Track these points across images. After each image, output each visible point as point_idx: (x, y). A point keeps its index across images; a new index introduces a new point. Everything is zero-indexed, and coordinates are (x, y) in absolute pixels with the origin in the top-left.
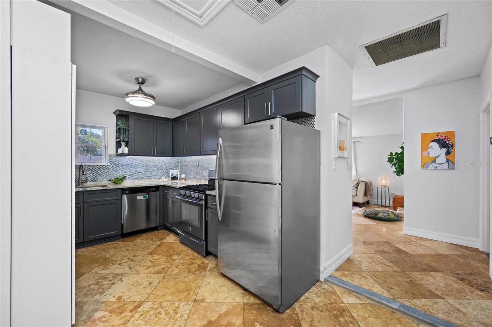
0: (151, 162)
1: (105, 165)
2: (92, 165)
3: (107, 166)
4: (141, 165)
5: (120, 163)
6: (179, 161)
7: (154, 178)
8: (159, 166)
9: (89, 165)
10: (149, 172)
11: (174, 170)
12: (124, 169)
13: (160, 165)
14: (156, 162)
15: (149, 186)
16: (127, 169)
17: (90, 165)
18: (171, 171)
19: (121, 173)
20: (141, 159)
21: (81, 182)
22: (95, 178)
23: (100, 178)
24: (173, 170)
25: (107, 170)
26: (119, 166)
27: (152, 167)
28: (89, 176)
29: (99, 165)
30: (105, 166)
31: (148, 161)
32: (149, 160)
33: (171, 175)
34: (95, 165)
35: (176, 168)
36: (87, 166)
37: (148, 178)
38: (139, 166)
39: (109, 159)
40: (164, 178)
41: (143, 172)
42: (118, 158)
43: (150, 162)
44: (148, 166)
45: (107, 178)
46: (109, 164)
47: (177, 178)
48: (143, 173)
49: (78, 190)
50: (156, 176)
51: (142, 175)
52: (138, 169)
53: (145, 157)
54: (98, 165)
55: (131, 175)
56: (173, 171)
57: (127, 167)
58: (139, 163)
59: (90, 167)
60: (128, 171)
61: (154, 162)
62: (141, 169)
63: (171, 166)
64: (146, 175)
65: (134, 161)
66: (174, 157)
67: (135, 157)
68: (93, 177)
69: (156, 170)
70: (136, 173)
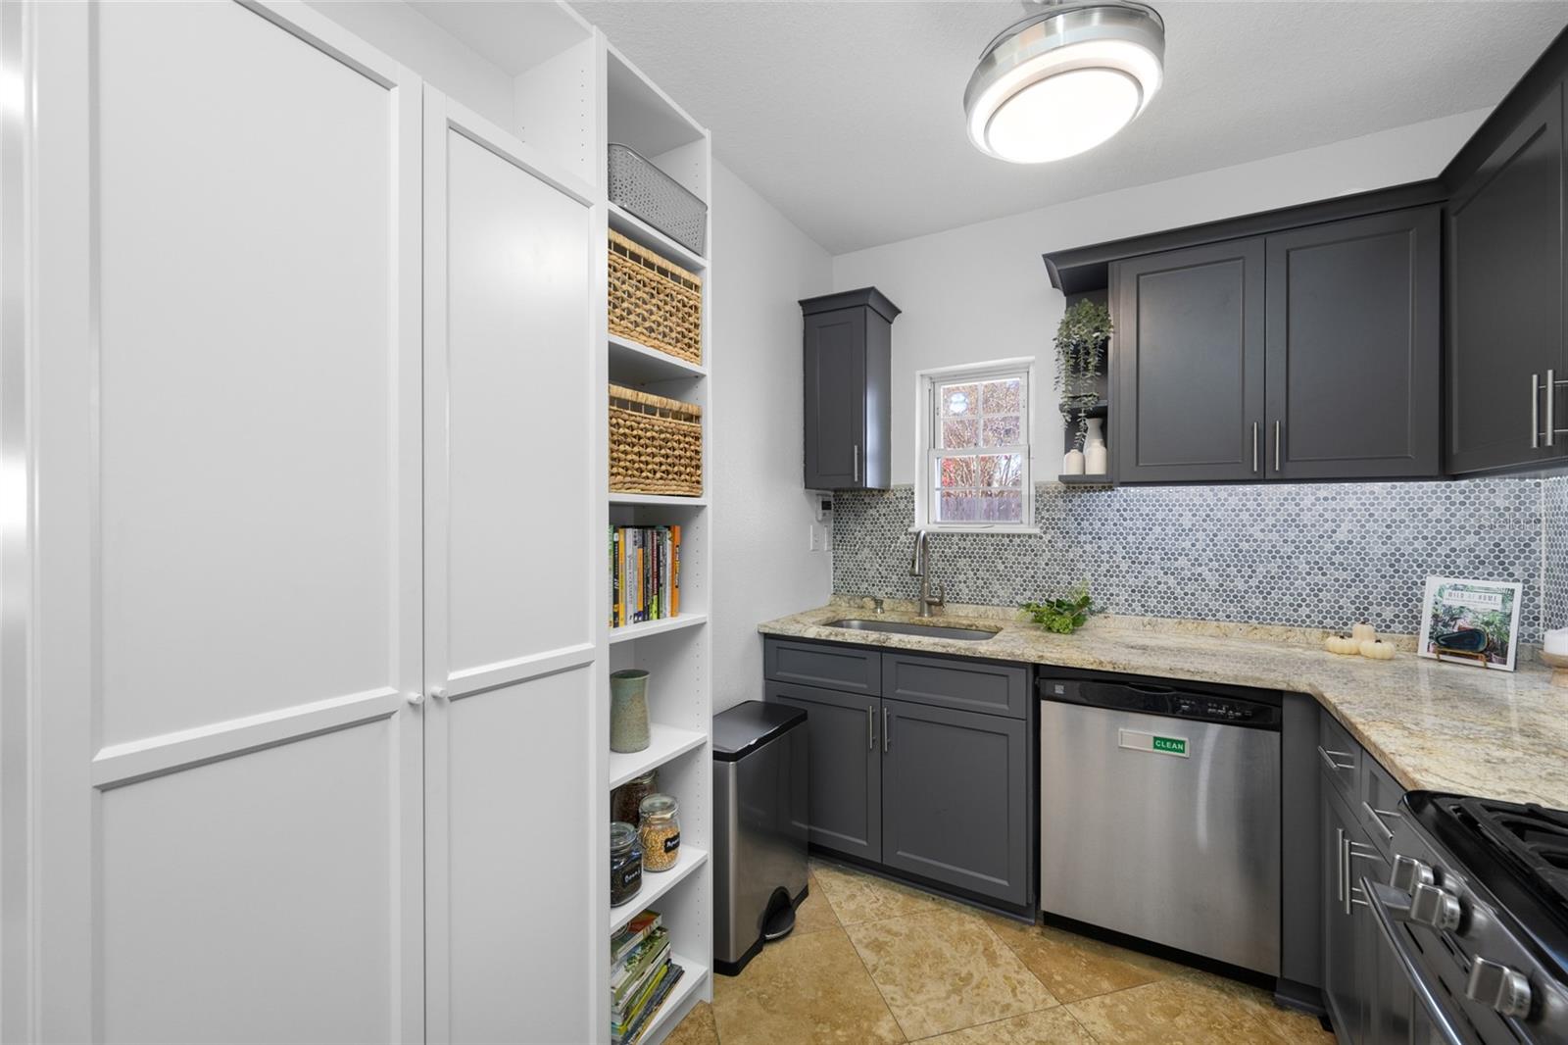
0: (1270, 520)
1: (1019, 536)
2: (972, 535)
3: (1030, 536)
4: (1201, 535)
5: (1085, 524)
6: (1541, 508)
7: (1291, 623)
8: (1329, 547)
9: (962, 536)
10: (1253, 582)
11: (1470, 582)
12: (1105, 557)
13: (1341, 535)
14: (1307, 518)
15: (1197, 678)
16: (1118, 558)
17: (967, 535)
18: (1434, 583)
19: (1088, 575)
20: (1198, 501)
21: (930, 604)
22: (985, 592)
23: (1001, 593)
24: (1460, 581)
25: (1027, 559)
26: (1082, 538)
27: (1274, 553)
28: (962, 577)
29: (998, 535)
30: (1019, 541)
31: (1244, 516)
32: (1251, 505)
33: (1435, 616)
34: (982, 534)
35: (1497, 563)
36: (955, 539)
37: (1247, 616)
38: (1187, 544)
39: (1037, 509)
40: (1368, 628)
41: (1213, 581)
42: (1077, 501)
43: (1260, 516)
44: (1244, 546)
45: (1028, 594)
46: (1037, 531)
47: (1501, 651)
48: (1213, 584)
49: (863, 642)
50: (1304, 611)
51: (1206, 597)
52: (1182, 562)
53: (1222, 491)
54: (993, 536)
55: (1143, 591)
56: (1456, 588)
57: (1118, 548)
58: (1187, 525)
59: (965, 540)
60: (1124, 567)
61: (1293, 521)
62: (1196, 562)
63: (1443, 550)
64: (1236, 598)
65: (1160, 515)
66: (1455, 478)
67: (1164, 490)
68: (975, 583)
69: (1304, 567)
70: (1172, 581)
